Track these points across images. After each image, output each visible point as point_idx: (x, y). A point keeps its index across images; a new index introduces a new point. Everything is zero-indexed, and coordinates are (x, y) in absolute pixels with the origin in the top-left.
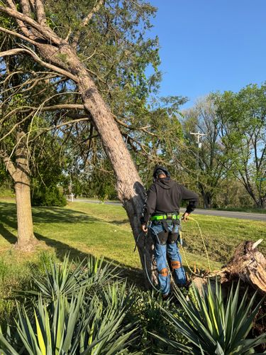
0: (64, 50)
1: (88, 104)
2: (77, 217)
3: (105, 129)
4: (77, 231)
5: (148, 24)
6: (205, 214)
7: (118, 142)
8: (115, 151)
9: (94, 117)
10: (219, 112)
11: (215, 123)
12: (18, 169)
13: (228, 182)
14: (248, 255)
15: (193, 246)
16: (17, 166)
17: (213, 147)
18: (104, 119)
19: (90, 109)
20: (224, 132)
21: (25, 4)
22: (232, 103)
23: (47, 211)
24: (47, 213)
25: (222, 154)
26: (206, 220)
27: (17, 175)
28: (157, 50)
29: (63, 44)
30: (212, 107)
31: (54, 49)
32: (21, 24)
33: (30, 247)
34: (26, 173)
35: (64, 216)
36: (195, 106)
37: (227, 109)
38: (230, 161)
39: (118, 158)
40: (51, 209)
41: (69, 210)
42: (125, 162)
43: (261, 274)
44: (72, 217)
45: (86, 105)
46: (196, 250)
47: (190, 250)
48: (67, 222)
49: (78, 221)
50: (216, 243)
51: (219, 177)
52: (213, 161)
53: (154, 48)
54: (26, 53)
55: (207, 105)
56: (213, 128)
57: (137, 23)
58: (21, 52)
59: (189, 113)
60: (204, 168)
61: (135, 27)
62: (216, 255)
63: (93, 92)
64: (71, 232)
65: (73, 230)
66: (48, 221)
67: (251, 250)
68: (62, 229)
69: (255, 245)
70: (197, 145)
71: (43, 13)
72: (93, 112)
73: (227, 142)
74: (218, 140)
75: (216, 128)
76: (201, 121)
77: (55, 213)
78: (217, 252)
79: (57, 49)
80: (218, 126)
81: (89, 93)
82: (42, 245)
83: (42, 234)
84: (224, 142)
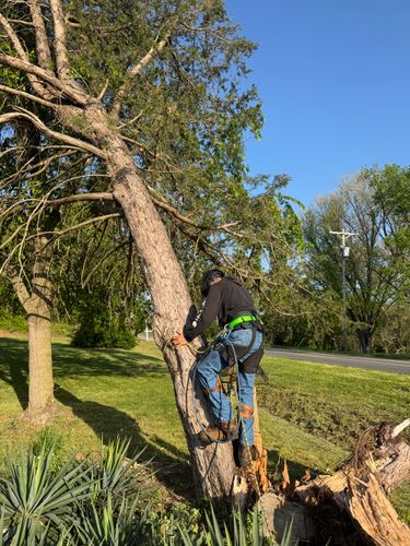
0: (89, 112)
1: (119, 191)
2: (143, 367)
3: (141, 230)
4: (132, 391)
5: (243, 69)
6: (346, 364)
7: (160, 250)
8: (154, 265)
9: (126, 211)
10: (378, 198)
11: (373, 216)
12: (34, 295)
13: (399, 310)
14: (383, 448)
15: (315, 421)
16: (32, 289)
17: (371, 253)
18: (141, 214)
19: (121, 199)
20: (388, 229)
21: (42, 51)
22: (398, 184)
23: (103, 355)
24: (100, 359)
25: (386, 264)
26: (345, 375)
27: (31, 304)
28: (258, 106)
29: (89, 104)
30: (367, 190)
31: (76, 111)
32: (33, 78)
33: (45, 417)
34: (46, 300)
35: (123, 365)
36: (338, 190)
37: (391, 193)
38: (399, 276)
39: (157, 276)
40: (109, 352)
41: (136, 354)
42: (169, 282)
43: (374, 497)
44: (134, 367)
45: (116, 194)
46: (319, 428)
47: (310, 428)
48: (125, 374)
49: (141, 374)
50: (354, 418)
51: (383, 302)
52: (373, 276)
53: (252, 104)
54: (23, 119)
55: (358, 187)
56: (370, 223)
57: (226, 68)
58: (16, 118)
59: (329, 202)
60: (358, 286)
61: (224, 75)
62: (351, 439)
63: (127, 172)
64: (122, 393)
65: (125, 389)
66: (96, 374)
67: (390, 440)
68: (111, 386)
69: (398, 430)
70: (342, 250)
71: (66, 60)
72: (125, 204)
73: (394, 246)
74: (379, 243)
75: (374, 224)
76: (350, 212)
77: (112, 359)
78: (353, 434)
79: (81, 111)
80: (378, 219)
81: (122, 175)
82: (67, 413)
83: (76, 396)
84: (387, 245)
